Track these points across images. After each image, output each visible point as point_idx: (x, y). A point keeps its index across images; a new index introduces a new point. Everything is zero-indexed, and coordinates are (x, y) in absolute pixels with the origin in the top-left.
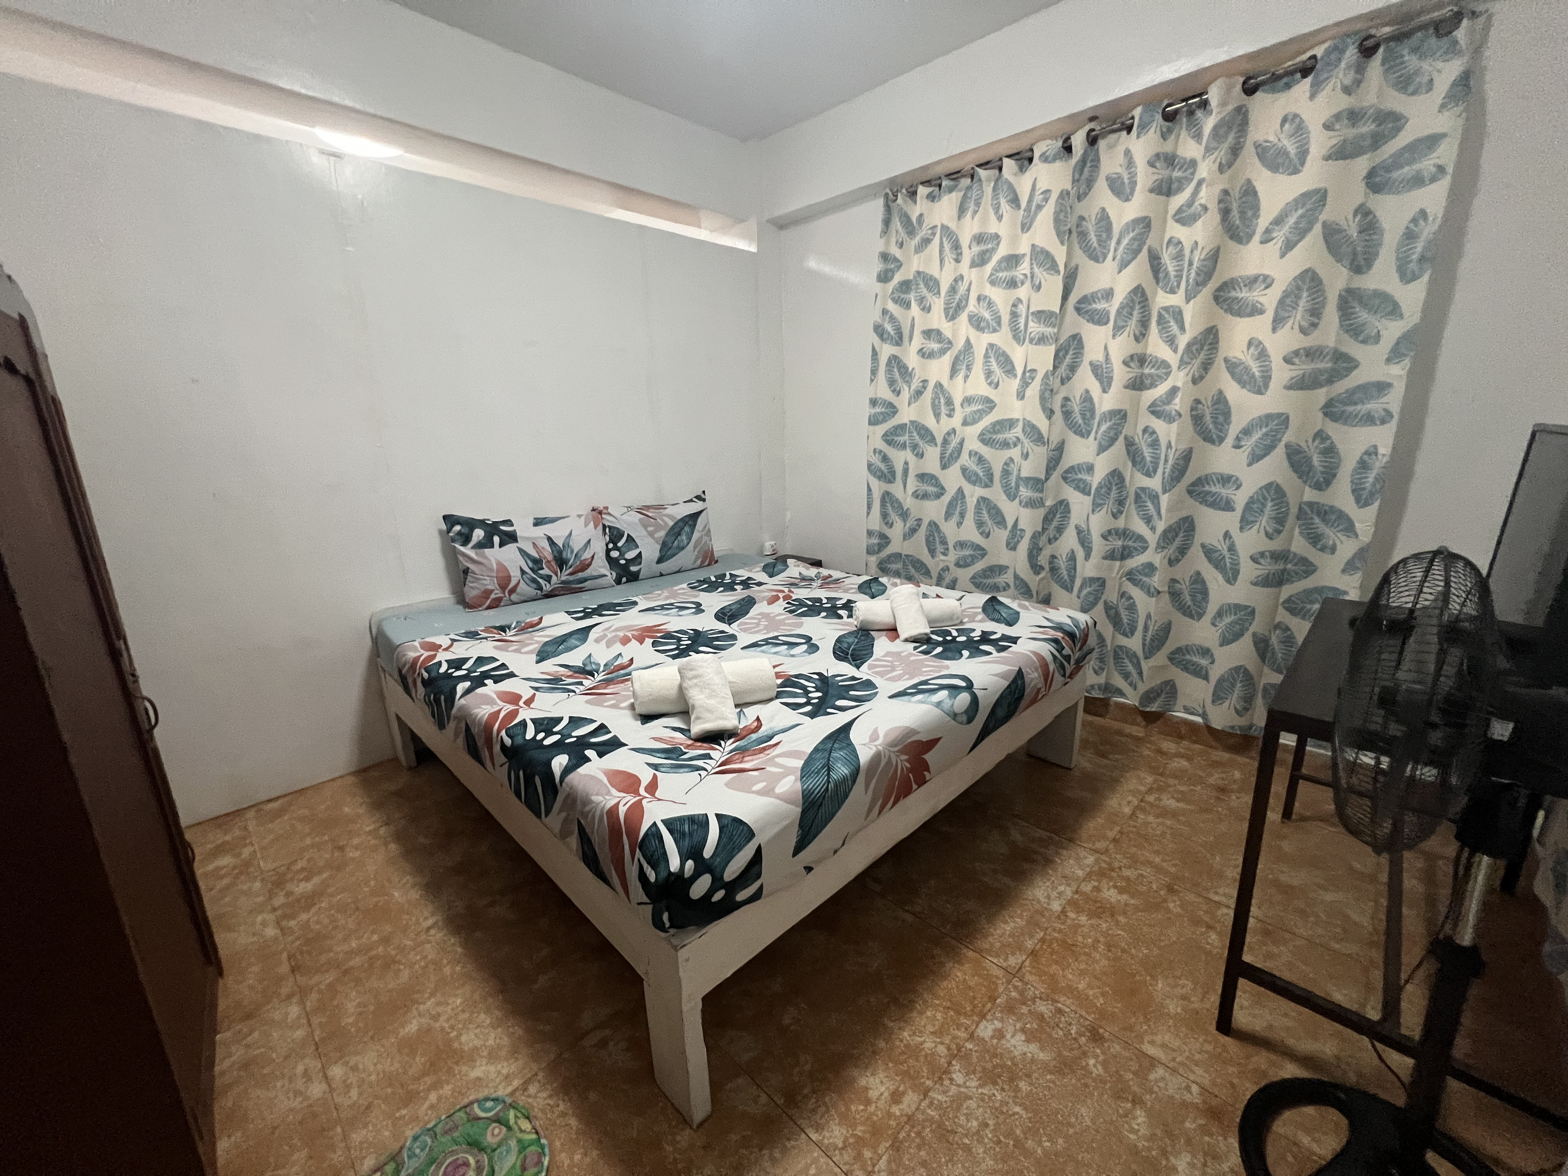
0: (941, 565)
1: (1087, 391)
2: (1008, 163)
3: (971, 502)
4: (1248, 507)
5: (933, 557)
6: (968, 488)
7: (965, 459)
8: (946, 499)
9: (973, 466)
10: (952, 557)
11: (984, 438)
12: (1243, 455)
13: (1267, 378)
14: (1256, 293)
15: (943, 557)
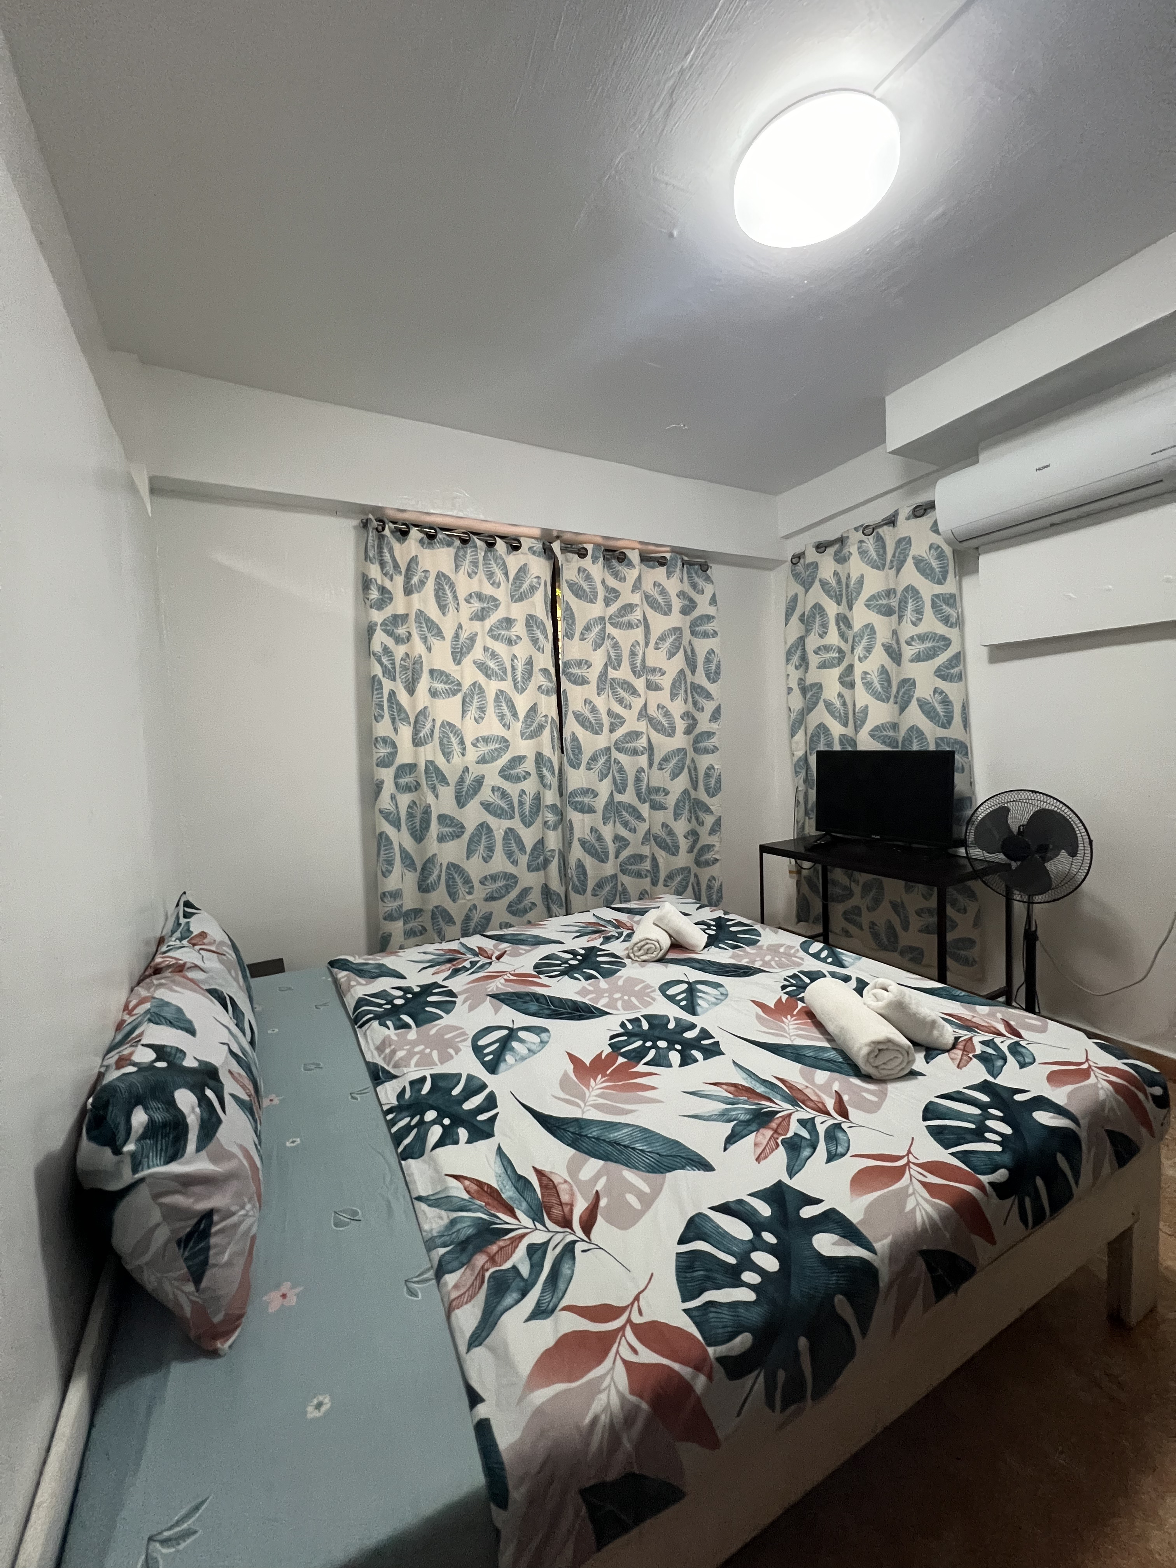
0: (469, 905)
1: (574, 734)
2: (500, 545)
3: (499, 835)
4: (677, 806)
5: (454, 901)
6: (493, 821)
7: (485, 794)
8: (466, 836)
9: (496, 799)
10: (480, 892)
11: (504, 774)
12: (666, 774)
13: (673, 729)
14: (656, 678)
15: (469, 897)
